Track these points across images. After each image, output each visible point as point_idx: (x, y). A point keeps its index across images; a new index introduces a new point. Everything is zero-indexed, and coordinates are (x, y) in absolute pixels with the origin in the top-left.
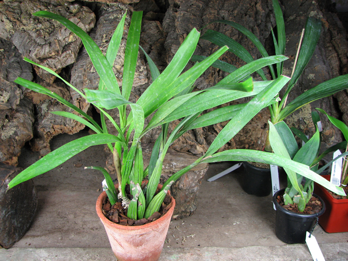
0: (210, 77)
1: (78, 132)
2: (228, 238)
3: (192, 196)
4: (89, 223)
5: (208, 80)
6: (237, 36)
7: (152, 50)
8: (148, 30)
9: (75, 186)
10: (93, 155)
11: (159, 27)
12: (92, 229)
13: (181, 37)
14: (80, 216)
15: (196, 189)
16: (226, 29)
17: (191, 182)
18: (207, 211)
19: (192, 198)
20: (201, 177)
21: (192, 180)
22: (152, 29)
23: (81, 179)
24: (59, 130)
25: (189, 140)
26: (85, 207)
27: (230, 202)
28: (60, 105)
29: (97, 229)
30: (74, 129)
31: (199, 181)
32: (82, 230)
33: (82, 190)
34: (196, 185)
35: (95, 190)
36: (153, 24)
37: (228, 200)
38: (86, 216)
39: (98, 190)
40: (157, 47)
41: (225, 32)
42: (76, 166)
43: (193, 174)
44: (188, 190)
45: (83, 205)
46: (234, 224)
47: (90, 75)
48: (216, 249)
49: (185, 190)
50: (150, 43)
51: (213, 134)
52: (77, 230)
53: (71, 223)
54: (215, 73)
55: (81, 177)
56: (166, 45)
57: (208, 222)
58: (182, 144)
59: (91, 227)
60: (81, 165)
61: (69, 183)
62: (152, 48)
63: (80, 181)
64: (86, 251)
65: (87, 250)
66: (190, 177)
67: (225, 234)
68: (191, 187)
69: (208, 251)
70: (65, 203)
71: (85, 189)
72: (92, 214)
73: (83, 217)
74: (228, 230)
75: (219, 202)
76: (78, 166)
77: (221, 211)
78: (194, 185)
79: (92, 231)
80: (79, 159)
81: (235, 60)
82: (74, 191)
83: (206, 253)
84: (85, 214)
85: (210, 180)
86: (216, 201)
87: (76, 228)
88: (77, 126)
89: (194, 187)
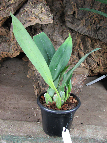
0: (89, 26)
1: (16, 56)
2: (101, 119)
3: (78, 91)
4: (13, 105)
5: (88, 28)
6: (104, 6)
7: (57, 14)
8: (55, 5)
9: (9, 84)
10: (23, 69)
11: (62, 3)
12: (14, 108)
13: (73, 5)
14: (8, 100)
15: (80, 86)
16: (98, 3)
17: (78, 82)
18: (87, 102)
19: (78, 93)
20: (85, 79)
21: (79, 80)
22: (57, 5)
23: (14, 80)
24: (5, 55)
25: (76, 60)
26: (12, 95)
27: (100, 98)
28: (7, 42)
29: (17, 108)
30: (13, 55)
31: (83, 81)
32: (7, 108)
33: (13, 86)
34: (81, 84)
35: (21, 86)
36: (58, 2)
37: (99, 96)
38: (12, 100)
39: (22, 86)
40: (60, 13)
41: (98, 4)
42: (12, 74)
43: (79, 76)
44: (76, 87)
45: (12, 94)
46: (104, 111)
47: (21, 18)
48: (95, 127)
49: (74, 87)
50: (56, 11)
51: (90, 58)
52: (4, 108)
53: (2, 103)
54: (92, 24)
55: (14, 79)
56: (65, 12)
57: (87, 108)
58: (72, 62)
59: (13, 107)
60: (15, 73)
61: (6, 82)
62: (57, 13)
63: (13, 81)
64: (4, 122)
65: (6, 121)
66: (78, 78)
67: (99, 117)
68: (78, 85)
69: (89, 128)
70: (1, 92)
71: (14, 85)
72: (16, 99)
73: (10, 100)
74: (101, 115)
75: (93, 97)
76: (14, 74)
77: (95, 102)
78: (79, 83)
79: (13, 109)
80: (15, 71)
81: (103, 19)
82: (8, 86)
83: (88, 129)
84: (11, 99)
85: (88, 85)
86: (92, 96)
87: (4, 107)
88: (15, 53)
89: (79, 85)
